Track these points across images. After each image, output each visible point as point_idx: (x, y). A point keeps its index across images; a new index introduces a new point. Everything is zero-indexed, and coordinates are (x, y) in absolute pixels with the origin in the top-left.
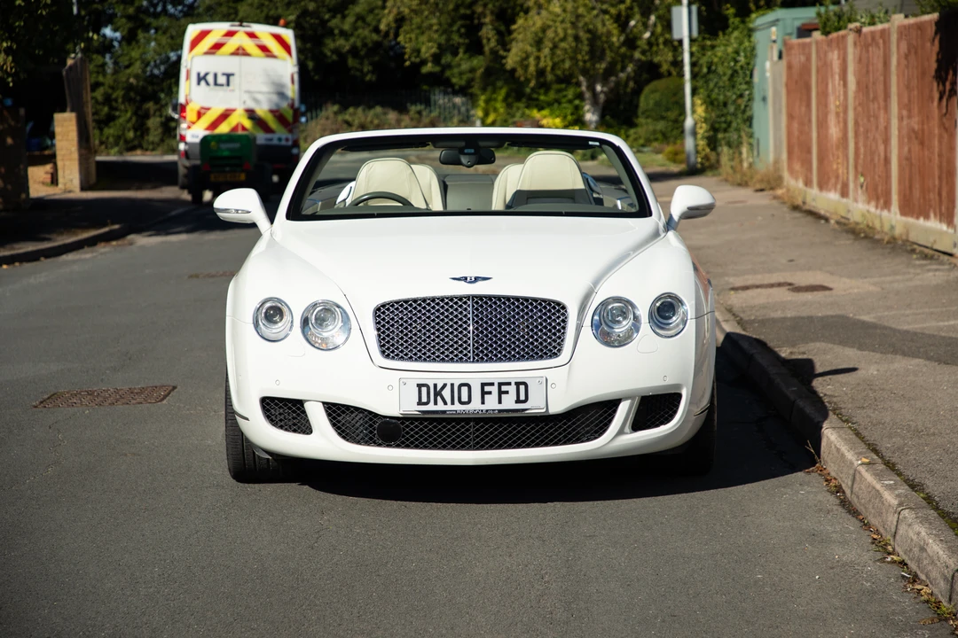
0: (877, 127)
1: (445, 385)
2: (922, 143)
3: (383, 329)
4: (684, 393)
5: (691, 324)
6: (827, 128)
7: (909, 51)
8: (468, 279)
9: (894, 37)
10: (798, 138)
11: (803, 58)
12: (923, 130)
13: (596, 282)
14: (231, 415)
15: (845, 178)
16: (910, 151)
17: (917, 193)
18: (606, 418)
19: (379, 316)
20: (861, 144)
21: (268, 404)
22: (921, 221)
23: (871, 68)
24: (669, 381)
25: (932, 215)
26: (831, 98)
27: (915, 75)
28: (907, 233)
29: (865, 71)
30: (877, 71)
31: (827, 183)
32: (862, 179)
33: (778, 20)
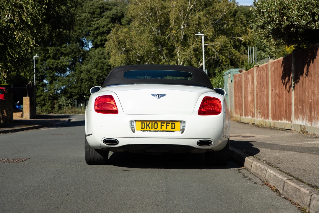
0: (264, 94)
2: (279, 97)
6: (247, 98)
7: (275, 70)
9: (270, 66)
10: (238, 102)
11: (239, 79)
12: (280, 93)
15: (253, 112)
16: (275, 100)
17: (278, 113)
20: (259, 101)
22: (280, 121)
23: (262, 77)
25: (283, 119)
26: (249, 89)
27: (277, 77)
28: (275, 125)
29: (260, 78)
30: (264, 77)
31: (247, 114)
32: (259, 111)
33: (231, 72)
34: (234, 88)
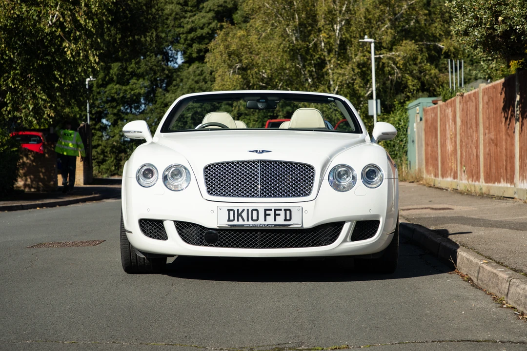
0: (472, 141)
1: (243, 210)
2: (496, 145)
3: (209, 179)
4: (381, 220)
5: (385, 182)
6: (446, 147)
7: (489, 100)
8: (258, 151)
9: (481, 95)
10: (431, 154)
11: (433, 115)
12: (497, 138)
13: (331, 157)
14: (123, 232)
15: (455, 169)
16: (490, 150)
17: (494, 170)
18: (336, 232)
19: (207, 172)
20: (464, 151)
21: (143, 223)
22: (496, 184)
23: (468, 112)
24: (373, 213)
25: (502, 180)
26: (448, 132)
27: (492, 112)
28: (489, 191)
29: (465, 115)
30: (472, 113)
31: (446, 174)
32: (464, 168)
33: (419, 103)
34: (425, 130)
